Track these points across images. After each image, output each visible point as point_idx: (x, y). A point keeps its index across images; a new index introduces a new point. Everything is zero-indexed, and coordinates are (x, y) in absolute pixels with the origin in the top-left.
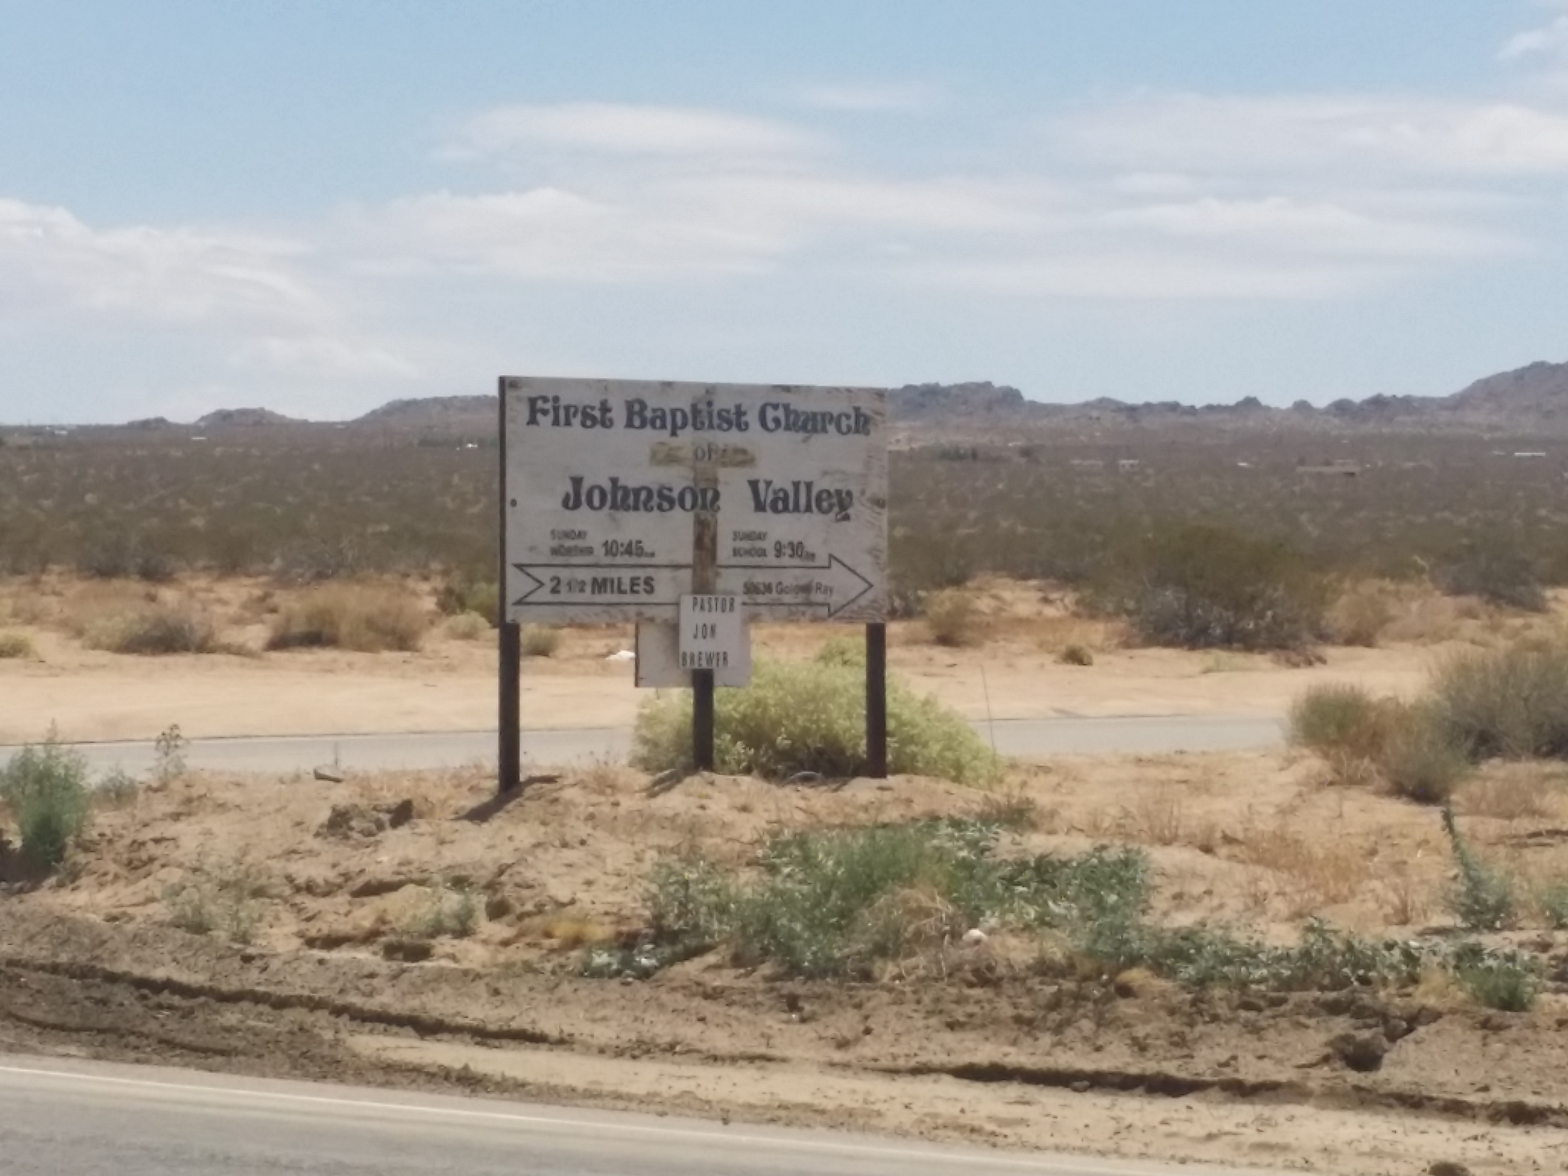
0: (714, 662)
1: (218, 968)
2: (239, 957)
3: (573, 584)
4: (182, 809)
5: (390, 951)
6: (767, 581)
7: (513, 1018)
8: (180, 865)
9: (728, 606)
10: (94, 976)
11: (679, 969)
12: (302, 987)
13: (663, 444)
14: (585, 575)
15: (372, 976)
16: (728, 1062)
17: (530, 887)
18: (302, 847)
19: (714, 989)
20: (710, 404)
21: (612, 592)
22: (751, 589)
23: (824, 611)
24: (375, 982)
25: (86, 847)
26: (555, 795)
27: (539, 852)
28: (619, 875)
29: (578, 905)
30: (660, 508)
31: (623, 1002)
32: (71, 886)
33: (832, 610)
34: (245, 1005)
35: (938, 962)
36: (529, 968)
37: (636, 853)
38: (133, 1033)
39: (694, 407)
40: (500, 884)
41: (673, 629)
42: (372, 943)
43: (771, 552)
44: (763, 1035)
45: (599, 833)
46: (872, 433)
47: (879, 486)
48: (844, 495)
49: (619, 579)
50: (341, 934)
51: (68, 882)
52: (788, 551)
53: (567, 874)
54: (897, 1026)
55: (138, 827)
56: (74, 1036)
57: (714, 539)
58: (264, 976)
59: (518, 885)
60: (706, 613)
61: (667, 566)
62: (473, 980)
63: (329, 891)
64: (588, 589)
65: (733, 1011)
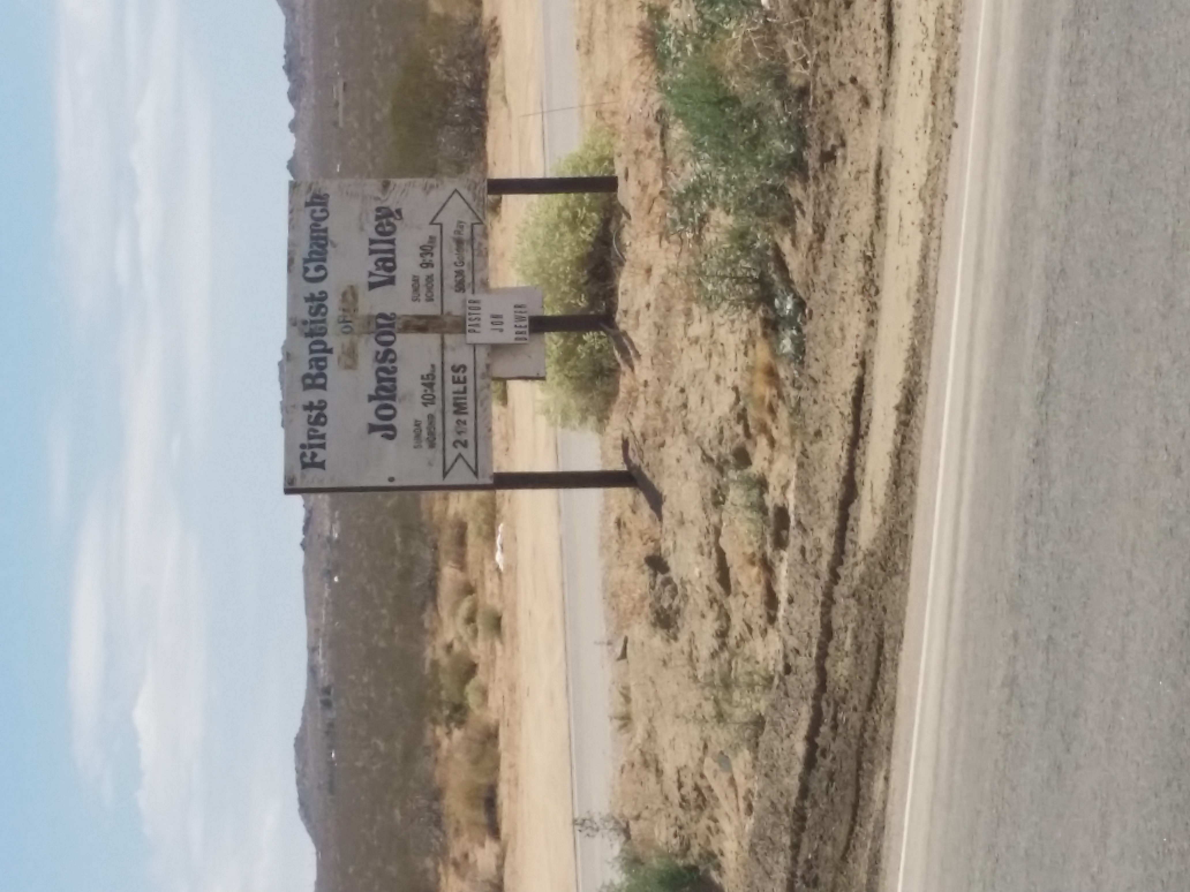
0: (523, 315)
1: (796, 694)
2: (786, 677)
3: (459, 430)
4: (653, 769)
5: (780, 543)
6: (454, 274)
7: (842, 413)
8: (702, 761)
9: (475, 305)
10: (803, 808)
11: (796, 276)
12: (813, 614)
13: (339, 359)
14: (451, 420)
15: (803, 551)
16: (882, 205)
17: (721, 431)
18: (686, 649)
19: (815, 232)
20: (305, 323)
21: (465, 398)
22: (460, 287)
23: (478, 229)
24: (808, 547)
25: (686, 848)
26: (638, 436)
27: (690, 428)
28: (710, 355)
29: (738, 382)
30: (393, 361)
31: (828, 315)
32: (720, 857)
33: (476, 221)
34: (828, 665)
35: (790, 28)
36: (796, 411)
37: (691, 344)
38: (862, 736)
39: (307, 335)
40: (719, 458)
41: (495, 349)
42: (772, 564)
43: (429, 271)
44: (857, 179)
45: (674, 379)
46: (327, 192)
47: (373, 186)
48: (379, 214)
49: (455, 393)
50: (764, 592)
51: (715, 861)
52: (428, 258)
53: (711, 400)
54: (848, 54)
55: (668, 805)
56: (863, 791)
57: (419, 317)
58: (803, 651)
59: (720, 442)
60: (482, 323)
61: (443, 355)
62: (807, 457)
63: (725, 616)
64: (463, 417)
65: (834, 212)
